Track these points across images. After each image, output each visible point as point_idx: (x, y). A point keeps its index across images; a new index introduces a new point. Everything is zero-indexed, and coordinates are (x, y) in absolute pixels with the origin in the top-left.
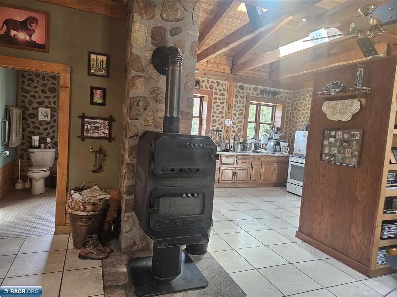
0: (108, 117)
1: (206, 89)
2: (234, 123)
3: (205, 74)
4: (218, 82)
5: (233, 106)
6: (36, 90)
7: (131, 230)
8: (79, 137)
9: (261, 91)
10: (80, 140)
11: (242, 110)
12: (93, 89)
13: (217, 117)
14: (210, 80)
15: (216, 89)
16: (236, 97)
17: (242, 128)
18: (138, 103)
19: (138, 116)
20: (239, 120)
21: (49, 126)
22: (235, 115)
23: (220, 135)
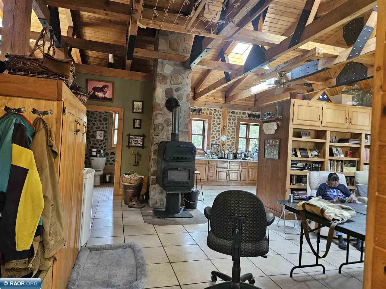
0: (142, 135)
1: (206, 115)
2: (228, 139)
3: (205, 105)
4: (215, 110)
5: (227, 127)
6: (96, 120)
7: (155, 195)
8: (127, 146)
9: (248, 114)
10: (127, 148)
11: (234, 129)
12: (135, 120)
13: (215, 134)
14: (209, 109)
15: (214, 115)
16: (229, 119)
17: (235, 142)
18: (158, 127)
19: (159, 133)
20: (232, 136)
21: (102, 143)
22: (229, 132)
23: (218, 148)
